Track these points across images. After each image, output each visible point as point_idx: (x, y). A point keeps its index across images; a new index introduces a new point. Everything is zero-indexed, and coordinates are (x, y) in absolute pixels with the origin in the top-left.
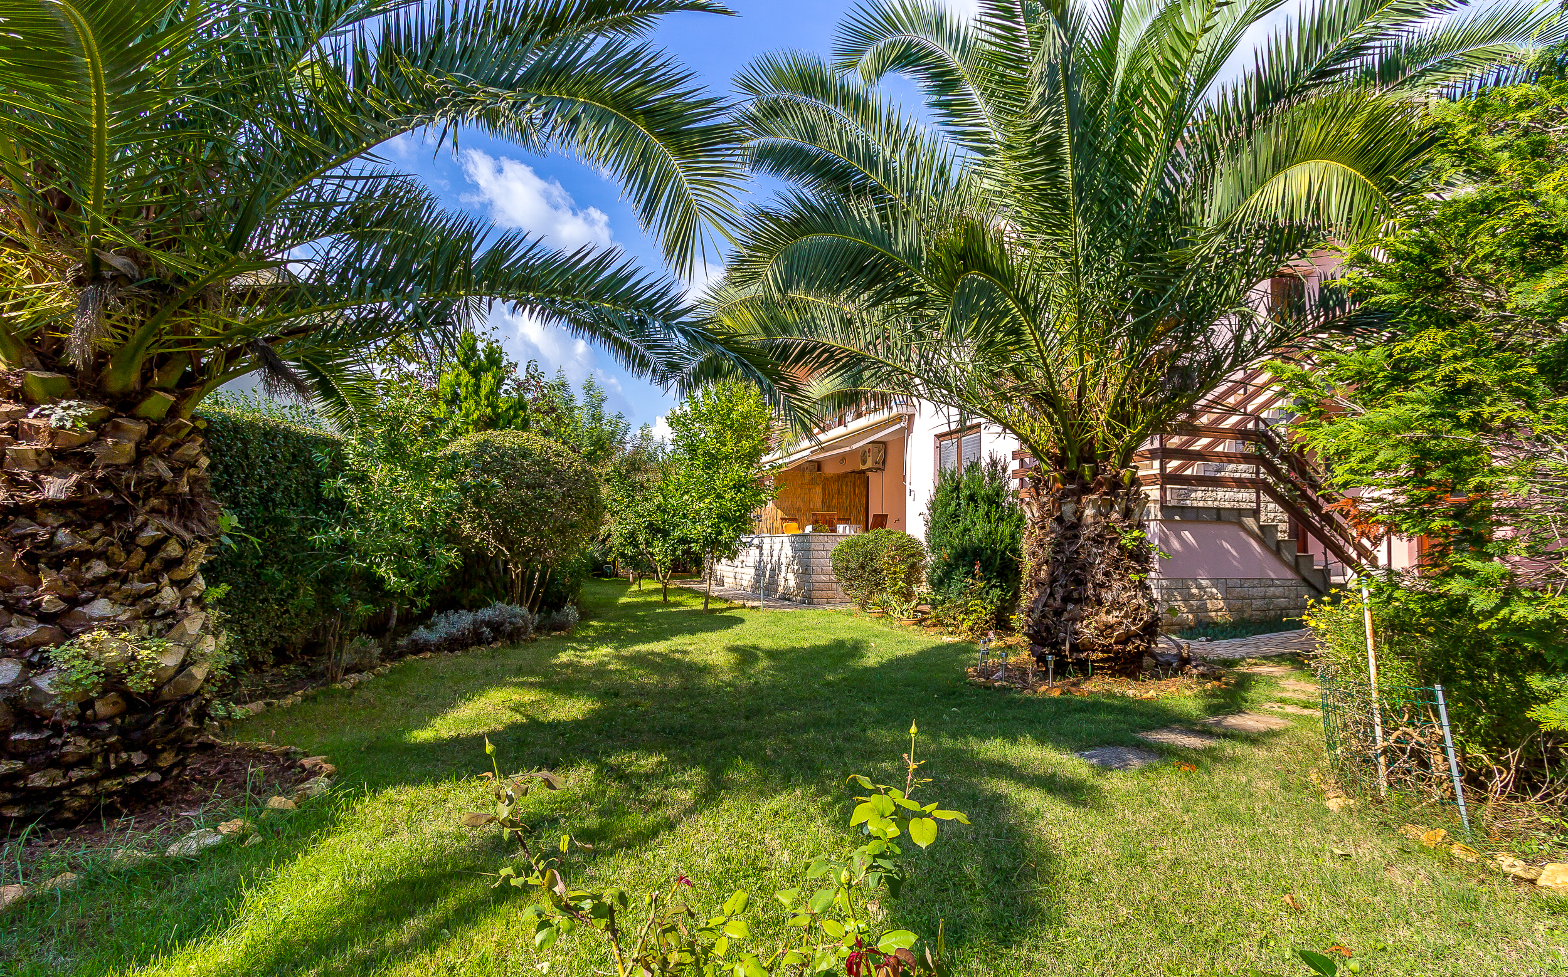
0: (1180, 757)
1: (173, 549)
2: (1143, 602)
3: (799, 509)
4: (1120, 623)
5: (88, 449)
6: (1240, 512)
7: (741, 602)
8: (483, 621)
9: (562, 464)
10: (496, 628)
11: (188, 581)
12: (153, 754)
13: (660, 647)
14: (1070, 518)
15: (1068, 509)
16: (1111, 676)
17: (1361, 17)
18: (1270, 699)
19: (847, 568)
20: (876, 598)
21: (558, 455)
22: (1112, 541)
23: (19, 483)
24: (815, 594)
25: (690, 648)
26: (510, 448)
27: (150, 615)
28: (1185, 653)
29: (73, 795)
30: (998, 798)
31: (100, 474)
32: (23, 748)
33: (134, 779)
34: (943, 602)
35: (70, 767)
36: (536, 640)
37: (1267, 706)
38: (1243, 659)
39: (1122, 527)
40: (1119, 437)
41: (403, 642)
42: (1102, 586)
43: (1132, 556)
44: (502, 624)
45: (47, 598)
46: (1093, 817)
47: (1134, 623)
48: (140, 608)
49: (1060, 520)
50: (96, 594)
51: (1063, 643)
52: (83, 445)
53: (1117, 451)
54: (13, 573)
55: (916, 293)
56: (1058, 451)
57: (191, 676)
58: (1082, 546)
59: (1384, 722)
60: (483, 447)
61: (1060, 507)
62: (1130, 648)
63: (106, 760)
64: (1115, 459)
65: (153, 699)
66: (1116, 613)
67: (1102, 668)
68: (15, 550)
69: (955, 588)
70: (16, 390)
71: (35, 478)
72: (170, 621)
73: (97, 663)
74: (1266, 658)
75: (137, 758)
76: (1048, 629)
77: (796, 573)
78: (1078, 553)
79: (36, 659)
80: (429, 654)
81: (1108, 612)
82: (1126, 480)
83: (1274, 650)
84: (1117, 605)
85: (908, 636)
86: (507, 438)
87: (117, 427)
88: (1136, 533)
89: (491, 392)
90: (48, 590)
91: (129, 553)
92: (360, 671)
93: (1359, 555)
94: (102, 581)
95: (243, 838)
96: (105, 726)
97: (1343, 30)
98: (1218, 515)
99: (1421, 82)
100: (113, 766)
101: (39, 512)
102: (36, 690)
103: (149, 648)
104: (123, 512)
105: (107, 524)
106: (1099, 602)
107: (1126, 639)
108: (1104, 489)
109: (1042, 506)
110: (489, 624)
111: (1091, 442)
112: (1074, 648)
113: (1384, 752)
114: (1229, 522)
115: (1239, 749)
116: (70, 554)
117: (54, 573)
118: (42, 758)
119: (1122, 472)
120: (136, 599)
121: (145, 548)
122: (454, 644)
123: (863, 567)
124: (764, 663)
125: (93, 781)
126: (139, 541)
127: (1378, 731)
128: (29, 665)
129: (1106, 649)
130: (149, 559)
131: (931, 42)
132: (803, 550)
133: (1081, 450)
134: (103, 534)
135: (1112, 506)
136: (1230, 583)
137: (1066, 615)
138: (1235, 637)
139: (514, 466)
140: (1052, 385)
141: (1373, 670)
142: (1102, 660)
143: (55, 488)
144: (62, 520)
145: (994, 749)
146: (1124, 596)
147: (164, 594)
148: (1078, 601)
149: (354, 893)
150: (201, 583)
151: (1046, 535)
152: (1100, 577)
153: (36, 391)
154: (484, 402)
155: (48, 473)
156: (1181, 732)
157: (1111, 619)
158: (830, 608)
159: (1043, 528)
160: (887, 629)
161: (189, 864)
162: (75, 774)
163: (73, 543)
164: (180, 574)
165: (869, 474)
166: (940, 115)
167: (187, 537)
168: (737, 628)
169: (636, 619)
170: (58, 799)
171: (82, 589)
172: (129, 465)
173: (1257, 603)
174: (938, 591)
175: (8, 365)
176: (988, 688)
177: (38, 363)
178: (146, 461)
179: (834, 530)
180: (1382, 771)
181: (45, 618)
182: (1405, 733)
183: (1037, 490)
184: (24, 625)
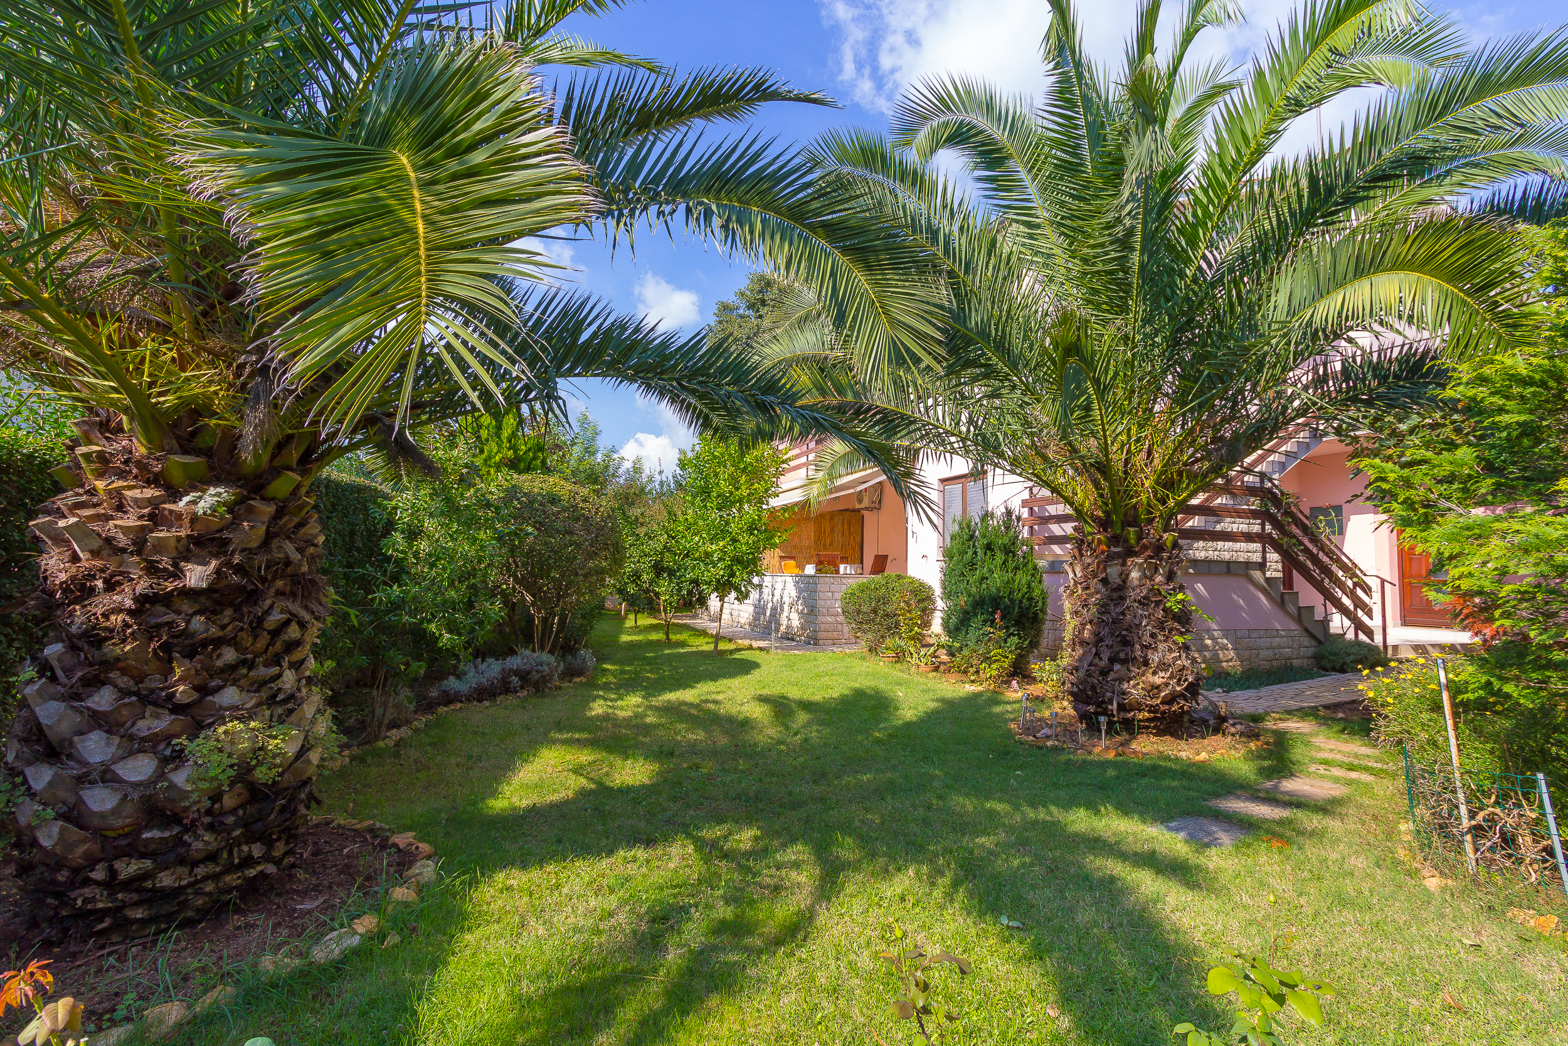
0: (1268, 831)
1: (293, 632)
2: (1187, 663)
3: (795, 547)
4: (1167, 685)
5: (226, 535)
6: (1248, 565)
7: (747, 642)
8: (511, 670)
9: (587, 509)
10: (524, 676)
11: (303, 661)
12: (270, 844)
13: (688, 695)
14: (1115, 578)
15: (1113, 571)
16: (1155, 735)
17: (1415, 128)
18: (1313, 761)
19: (859, 612)
20: (889, 642)
21: (585, 501)
22: (1158, 603)
23: (158, 570)
24: (822, 635)
25: (720, 697)
26: (539, 494)
27: (272, 701)
28: (1223, 712)
29: (199, 893)
30: (1112, 879)
31: (236, 560)
32: (153, 846)
33: (252, 872)
34: (961, 649)
35: (195, 864)
36: (560, 688)
37: (1312, 768)
38: (1267, 714)
39: (1167, 591)
40: (1164, 502)
41: (434, 693)
42: (1148, 647)
43: (1176, 618)
44: (529, 673)
45: (181, 688)
46: (1213, 902)
47: (1178, 683)
48: (264, 694)
49: (1105, 581)
50: (226, 681)
51: (1111, 702)
52: (220, 530)
53: (1161, 516)
54: (146, 662)
55: (982, 365)
56: (1101, 514)
57: (309, 762)
58: (1128, 608)
59: (1468, 802)
60: (512, 492)
61: (1105, 569)
62: (1175, 708)
63: (231, 853)
64: (1158, 524)
65: (275, 789)
66: (1162, 674)
67: (1147, 727)
68: (151, 639)
69: (973, 635)
70: (156, 475)
71: (175, 565)
72: (290, 706)
73: (230, 756)
74: (1289, 712)
75: (257, 850)
76: (1093, 688)
77: (801, 613)
78: (1123, 613)
79: (168, 752)
80: (459, 705)
81: (1154, 673)
82: (1169, 544)
83: (1293, 704)
84: (1163, 666)
85: (931, 684)
86: (533, 483)
87: (251, 510)
88: (1180, 596)
89: (513, 435)
90: (182, 680)
91: (256, 637)
92: (398, 727)
93: (1356, 607)
94: (232, 668)
95: (382, 936)
96: (231, 820)
97: (1397, 139)
98: (1230, 568)
99: (1448, 180)
100: (236, 861)
101: (175, 600)
102: (172, 786)
103: (275, 738)
104: (253, 596)
105: (237, 609)
106: (1146, 663)
107: (1171, 700)
108: (1149, 553)
109: (1085, 568)
110: (517, 673)
111: (1135, 507)
112: (1122, 708)
113: (1469, 831)
114: (1237, 575)
115: (1314, 821)
116: (204, 643)
117: (187, 661)
118: (172, 857)
119: (1165, 536)
120: (262, 684)
121: (269, 632)
122: (483, 694)
123: (875, 611)
124: (802, 717)
125: (216, 877)
126: (266, 625)
127: (1463, 809)
128: (165, 761)
129: (1152, 709)
130: (271, 643)
131: (980, 121)
132: (808, 591)
133: (1126, 514)
134: (234, 620)
135: (1156, 570)
136: (1239, 634)
137: (1112, 676)
138: (1248, 688)
139: (544, 512)
140: (1107, 455)
141: (1454, 750)
142: (1148, 720)
143: (196, 575)
144: (197, 607)
145: (1080, 820)
146: (1170, 657)
147: (285, 678)
148: (1124, 662)
149: (523, 1003)
150: (312, 663)
151: (1090, 595)
152: (1147, 639)
153: (177, 477)
154: (506, 444)
155: (187, 560)
156: (1247, 799)
157: (1157, 680)
158: (837, 650)
159: (1087, 588)
160: (906, 676)
161: (338, 968)
162: (201, 871)
163: (207, 630)
164: (297, 655)
165: (865, 512)
166: (985, 189)
167: (307, 617)
168: (756, 674)
169: (649, 661)
170: (182, 898)
171: (211, 677)
172: (259, 547)
173: (1264, 653)
174: (955, 638)
175: (149, 449)
176: (1041, 748)
177: (176, 446)
178: (275, 543)
179: (837, 572)
180: (1469, 847)
181: (178, 709)
182: (1494, 814)
183: (1080, 551)
184: (157, 716)
